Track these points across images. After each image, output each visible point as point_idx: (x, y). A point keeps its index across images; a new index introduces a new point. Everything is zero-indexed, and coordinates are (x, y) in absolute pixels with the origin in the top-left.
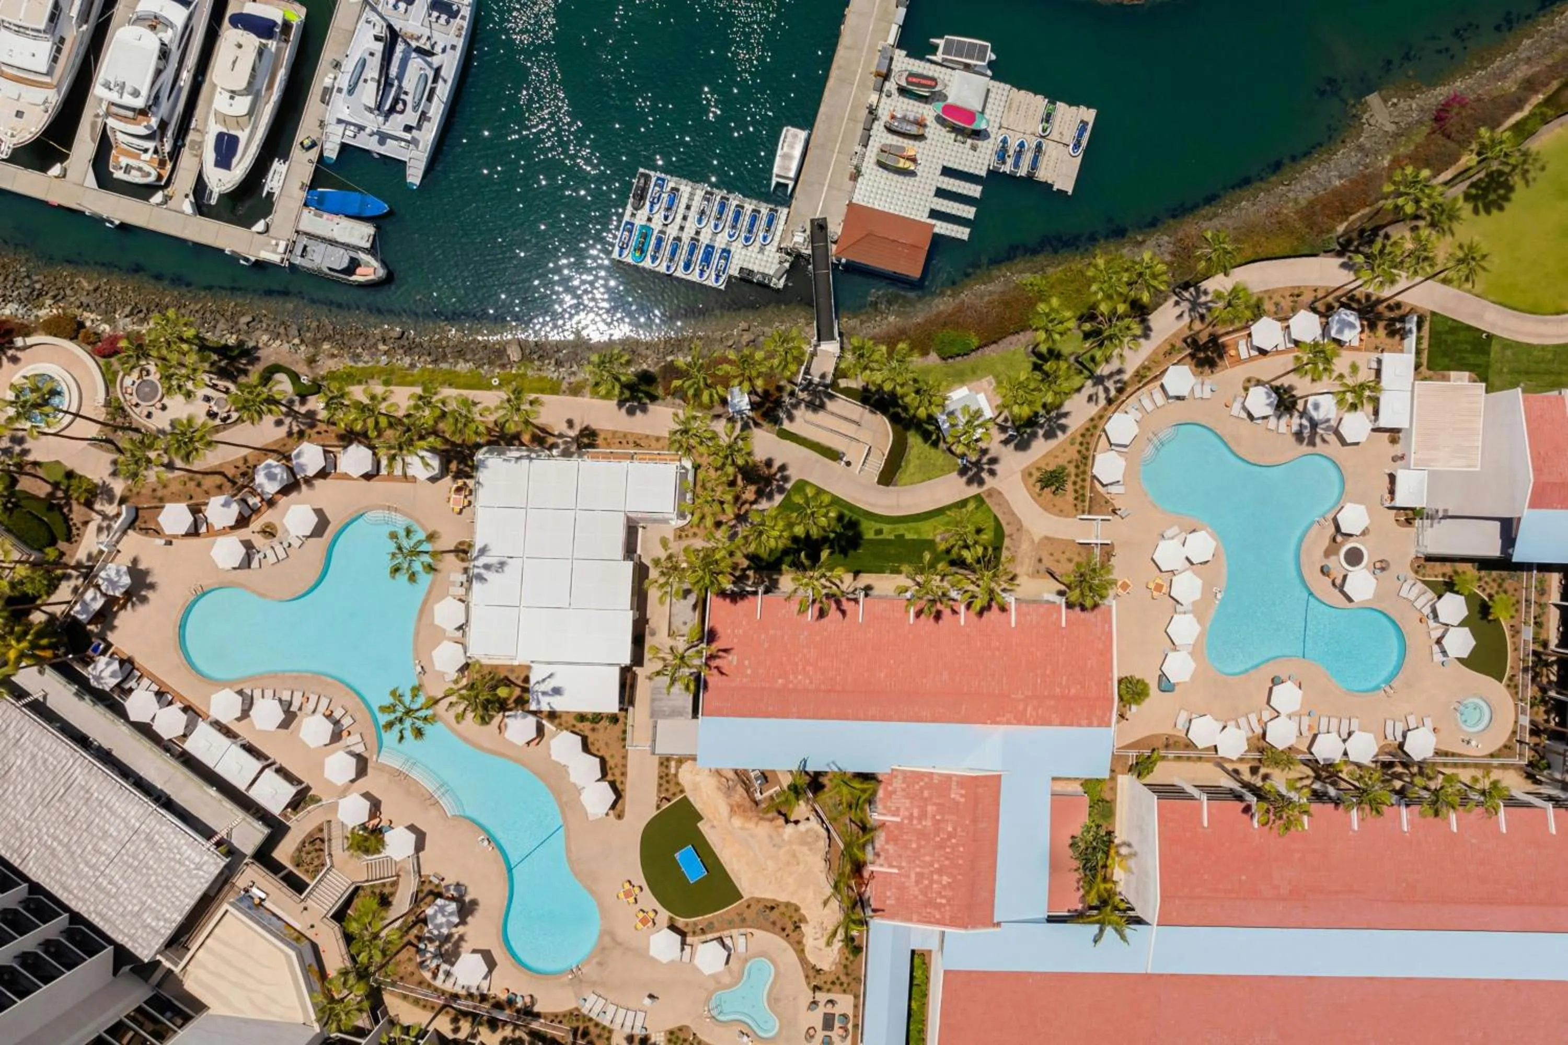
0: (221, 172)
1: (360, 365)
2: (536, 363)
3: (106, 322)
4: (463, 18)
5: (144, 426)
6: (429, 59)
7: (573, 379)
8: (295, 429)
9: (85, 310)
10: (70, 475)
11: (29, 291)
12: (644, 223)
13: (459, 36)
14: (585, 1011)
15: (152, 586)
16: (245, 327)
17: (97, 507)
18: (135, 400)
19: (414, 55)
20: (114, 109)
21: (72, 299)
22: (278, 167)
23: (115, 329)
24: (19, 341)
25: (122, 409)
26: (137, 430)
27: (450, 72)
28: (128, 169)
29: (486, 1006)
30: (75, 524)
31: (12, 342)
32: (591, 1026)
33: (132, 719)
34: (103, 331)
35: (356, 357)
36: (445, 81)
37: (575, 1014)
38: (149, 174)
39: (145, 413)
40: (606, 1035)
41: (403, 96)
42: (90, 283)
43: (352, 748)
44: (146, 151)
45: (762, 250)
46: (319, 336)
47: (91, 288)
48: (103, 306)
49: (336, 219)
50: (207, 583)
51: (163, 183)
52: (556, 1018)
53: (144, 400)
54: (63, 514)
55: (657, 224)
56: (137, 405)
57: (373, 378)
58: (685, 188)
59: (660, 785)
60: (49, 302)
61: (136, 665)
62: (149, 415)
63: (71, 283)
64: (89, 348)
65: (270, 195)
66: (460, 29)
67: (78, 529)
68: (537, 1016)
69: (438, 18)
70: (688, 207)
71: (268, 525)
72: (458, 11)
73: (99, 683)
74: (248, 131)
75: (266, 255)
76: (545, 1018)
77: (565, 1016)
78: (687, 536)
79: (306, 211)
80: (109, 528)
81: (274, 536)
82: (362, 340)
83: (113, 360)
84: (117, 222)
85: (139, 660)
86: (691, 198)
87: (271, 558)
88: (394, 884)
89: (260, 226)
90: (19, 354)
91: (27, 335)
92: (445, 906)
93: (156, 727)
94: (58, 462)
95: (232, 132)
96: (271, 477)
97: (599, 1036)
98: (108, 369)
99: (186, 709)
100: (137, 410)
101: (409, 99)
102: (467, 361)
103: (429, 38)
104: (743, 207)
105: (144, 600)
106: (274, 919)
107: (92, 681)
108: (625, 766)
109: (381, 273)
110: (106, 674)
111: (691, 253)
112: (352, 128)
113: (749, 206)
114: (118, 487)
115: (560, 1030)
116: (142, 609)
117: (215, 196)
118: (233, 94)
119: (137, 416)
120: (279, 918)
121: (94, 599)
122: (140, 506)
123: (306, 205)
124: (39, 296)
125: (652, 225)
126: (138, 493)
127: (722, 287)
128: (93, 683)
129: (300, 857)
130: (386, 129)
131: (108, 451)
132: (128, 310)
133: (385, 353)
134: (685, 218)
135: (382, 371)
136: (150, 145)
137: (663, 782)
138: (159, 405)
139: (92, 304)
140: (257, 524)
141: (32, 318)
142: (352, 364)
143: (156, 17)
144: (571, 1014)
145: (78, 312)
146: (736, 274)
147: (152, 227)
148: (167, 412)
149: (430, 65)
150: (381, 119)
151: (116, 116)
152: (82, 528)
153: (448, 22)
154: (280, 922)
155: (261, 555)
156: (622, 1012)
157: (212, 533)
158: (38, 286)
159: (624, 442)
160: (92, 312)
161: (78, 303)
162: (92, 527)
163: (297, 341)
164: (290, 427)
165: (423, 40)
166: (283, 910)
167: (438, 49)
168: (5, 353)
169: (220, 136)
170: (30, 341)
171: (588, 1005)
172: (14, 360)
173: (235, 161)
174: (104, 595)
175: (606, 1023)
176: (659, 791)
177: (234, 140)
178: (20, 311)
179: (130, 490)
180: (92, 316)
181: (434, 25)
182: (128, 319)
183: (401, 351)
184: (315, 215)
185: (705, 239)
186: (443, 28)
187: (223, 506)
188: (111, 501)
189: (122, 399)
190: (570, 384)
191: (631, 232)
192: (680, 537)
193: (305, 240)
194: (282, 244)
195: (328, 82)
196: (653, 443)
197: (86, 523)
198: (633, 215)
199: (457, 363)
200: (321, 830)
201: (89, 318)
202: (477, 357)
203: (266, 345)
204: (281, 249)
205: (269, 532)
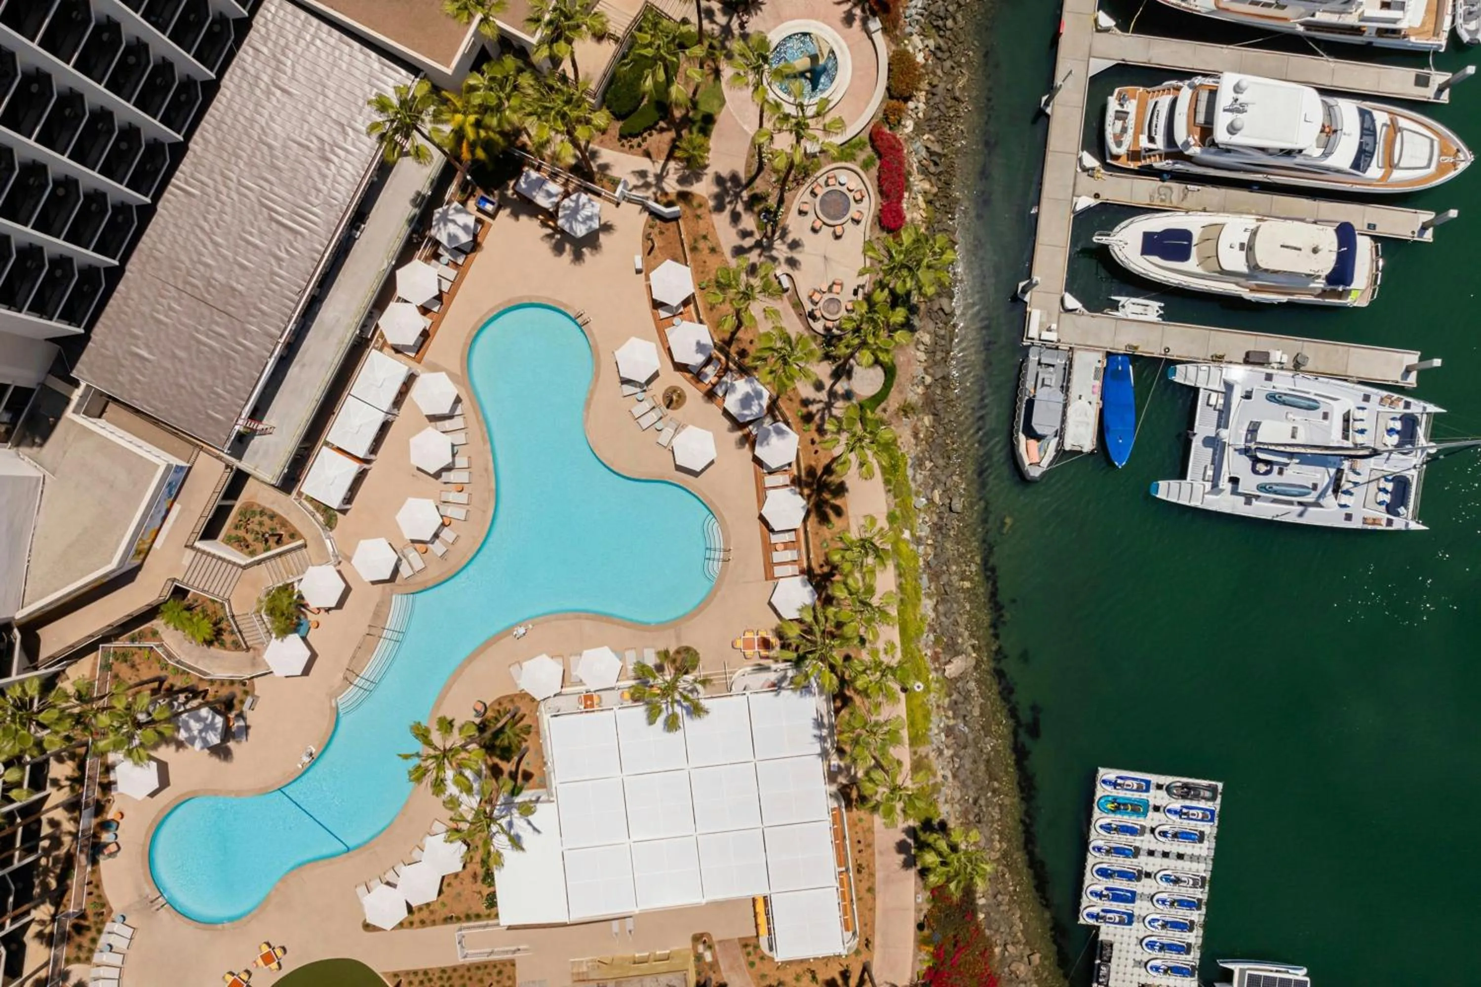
0: (1137, 243)
1: (910, 472)
2: (947, 701)
3: (916, 124)
4: (1390, 522)
5: (788, 209)
6: (1330, 491)
7: (932, 755)
8: (813, 408)
9: (927, 92)
10: (709, 120)
11: (942, 14)
12: (1152, 803)
13: (1365, 520)
14: (108, 927)
15: (578, 257)
16: (936, 308)
17: (672, 165)
18: (820, 192)
19: (1333, 471)
20: (1204, 96)
21: (939, 72)
22: (1153, 308)
23: (910, 138)
24: (875, 25)
25: (807, 175)
26: (781, 201)
27: (1314, 517)
28: (1121, 115)
29: (97, 793)
30: (644, 140)
31: (874, 14)
32: (92, 934)
33: (399, 273)
34: (905, 126)
35: (919, 464)
36: (1301, 515)
37: (102, 911)
38: (1119, 144)
39: (805, 208)
40: (83, 955)
41: (1276, 468)
42: (964, 88)
43: (404, 561)
44: (1151, 139)
45: (1138, 963)
46: (939, 406)
47: (957, 94)
48: (936, 114)
49: (1096, 399)
50: (594, 327)
51: (1109, 161)
52: (95, 885)
53: (822, 202)
54: (657, 123)
55: (1152, 819)
56: (814, 194)
57: (896, 497)
58: (1206, 849)
59: (416, 973)
60: (931, 43)
61: (471, 256)
62: (801, 213)
63: (960, 65)
64: (881, 115)
65: (1115, 306)
66: (1375, 521)
67: (639, 145)
68: (94, 862)
69: (1385, 491)
70: (1180, 856)
71: (682, 397)
72: (1398, 514)
73: (438, 220)
74: (1199, 270)
75: (1036, 317)
76: (93, 872)
77: (99, 896)
78: (749, 954)
79: (1100, 356)
80: (647, 185)
81: (668, 407)
82: (941, 462)
83: (869, 149)
84: (1048, 110)
85: (479, 257)
86: (1192, 858)
87: (639, 409)
88: (236, 646)
89: (1071, 302)
90: (857, 24)
91: (885, 30)
92: (215, 729)
93: (393, 307)
94: (723, 102)
95: (1194, 250)
96: (746, 402)
97: (80, 947)
98: (854, 146)
99: (425, 335)
100: (807, 197)
101: (1274, 478)
102: (935, 609)
103: (1356, 484)
104: (1191, 930)
105: (558, 249)
106: (163, 513)
107: (440, 210)
108: (434, 923)
109: (1035, 473)
110: (452, 228)
111: (1122, 874)
112: (1221, 401)
113: (1194, 937)
114: (704, 188)
115: (79, 895)
116: (545, 248)
117: (1104, 240)
118: (1248, 248)
119: (800, 197)
120: (164, 518)
121: (549, 195)
122: (681, 222)
123: (1109, 355)
124: (938, 28)
125: (1151, 814)
126: (698, 217)
127: (1081, 921)
128: (438, 213)
129: (254, 513)
130: (1229, 452)
131: (748, 165)
132: (936, 148)
133: (930, 501)
134: (1165, 855)
135: (904, 506)
136: (1160, 144)
137: (421, 977)
138: (818, 224)
139: (937, 99)
140: (681, 381)
141: (908, 29)
142: (910, 462)
143: (1335, 131)
144: (103, 905)
145: (924, 85)
146: (1102, 937)
147: (1050, 158)
148: (811, 234)
149: (1322, 495)
150: (1241, 444)
151: (1195, 100)
152: (640, 150)
153: (1381, 503)
154: (159, 522)
155: (641, 396)
156: (115, 973)
157: (661, 327)
158: (950, 23)
159: (861, 847)
160: (927, 103)
161: (935, 82)
162: (644, 164)
163: (928, 380)
164: (814, 402)
165: (1353, 477)
166: (176, 521)
167: (1344, 499)
168: (855, 5)
169: (1186, 235)
170: (879, 37)
171: (117, 927)
172: (849, 19)
173: (1156, 259)
174: (557, 205)
175: (97, 958)
176: (407, 973)
177: (1183, 254)
178: (914, 11)
179: (700, 206)
180: (922, 106)
181: (1373, 487)
182: (924, 153)
183: (935, 518)
184: (1097, 369)
185: (1143, 887)
186: (1371, 496)
187: (698, 343)
188: (682, 181)
189: (818, 174)
190: (927, 756)
191: (1139, 789)
192: (746, 946)
193: (1060, 362)
194: (1052, 336)
195: (1276, 356)
196: (865, 885)
197: (647, 154)
198: (1159, 787)
199: (929, 596)
200: (293, 536)
201: (918, 104)
202: (943, 619)
203: (918, 342)
204: (1046, 335)
205: (673, 400)
